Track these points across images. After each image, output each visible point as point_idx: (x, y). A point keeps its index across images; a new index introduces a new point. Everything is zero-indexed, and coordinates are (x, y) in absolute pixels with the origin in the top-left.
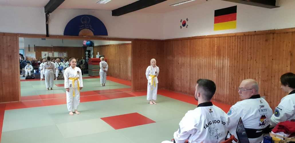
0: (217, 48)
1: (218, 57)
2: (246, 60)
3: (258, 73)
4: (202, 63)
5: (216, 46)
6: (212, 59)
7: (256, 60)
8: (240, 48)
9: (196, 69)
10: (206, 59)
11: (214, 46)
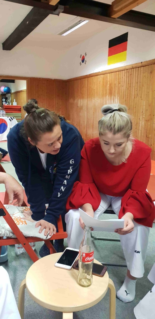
0: (109, 86)
1: (110, 96)
2: (133, 97)
3: (143, 112)
4: (96, 105)
5: (108, 83)
6: (104, 99)
7: (141, 97)
8: (128, 84)
9: (92, 111)
10: (100, 100)
11: (107, 83)
